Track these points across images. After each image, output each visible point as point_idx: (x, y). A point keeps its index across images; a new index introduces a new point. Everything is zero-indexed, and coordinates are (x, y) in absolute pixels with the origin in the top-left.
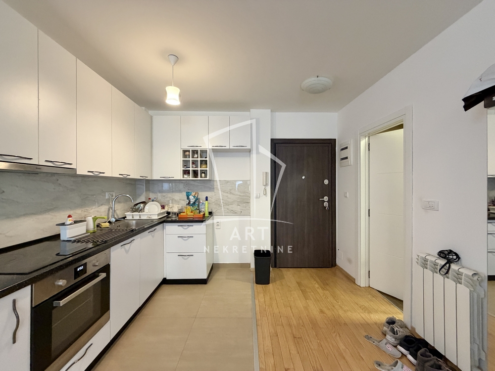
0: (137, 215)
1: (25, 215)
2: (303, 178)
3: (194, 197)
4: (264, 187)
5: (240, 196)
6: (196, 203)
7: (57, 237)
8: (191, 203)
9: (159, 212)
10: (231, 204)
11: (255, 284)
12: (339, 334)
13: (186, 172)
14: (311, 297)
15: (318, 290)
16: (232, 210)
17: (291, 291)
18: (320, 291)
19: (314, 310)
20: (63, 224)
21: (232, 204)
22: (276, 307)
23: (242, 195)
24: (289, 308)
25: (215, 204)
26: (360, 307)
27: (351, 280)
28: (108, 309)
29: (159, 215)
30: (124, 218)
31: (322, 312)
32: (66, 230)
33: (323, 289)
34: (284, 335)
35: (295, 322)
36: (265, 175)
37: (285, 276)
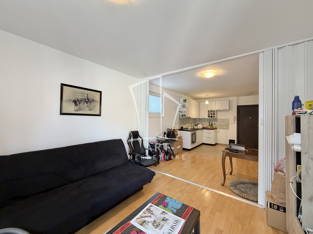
0: (197, 127)
2: (250, 118)
3: (211, 123)
4: (234, 121)
9: (202, 127)
13: (209, 116)
16: (223, 128)
23: (227, 123)
25: (218, 126)
36: (234, 117)
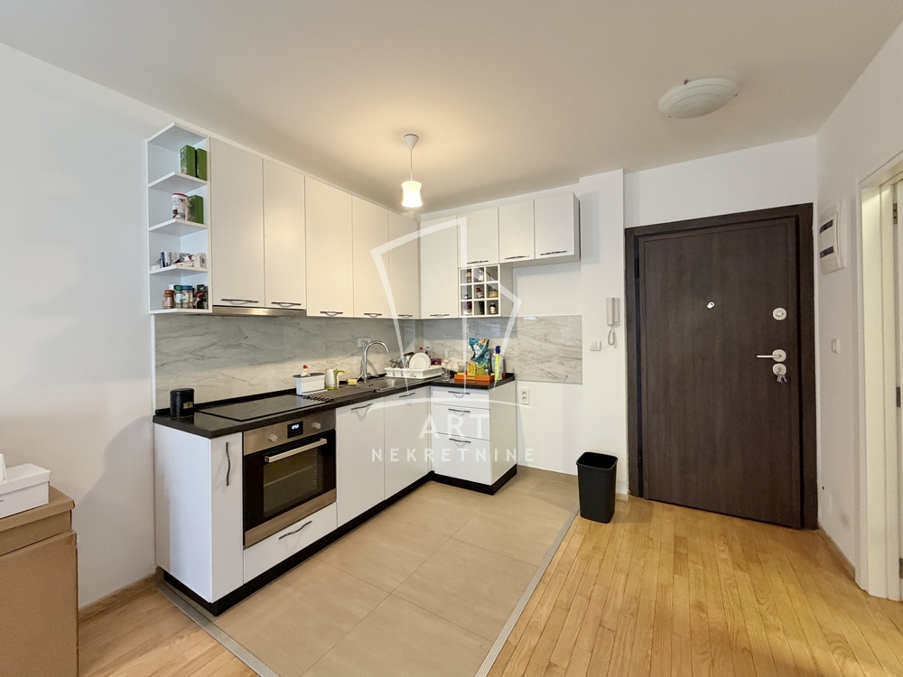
0: (398, 371)
1: (266, 363)
2: (710, 306)
3: (481, 346)
4: (609, 328)
5: (564, 345)
6: (485, 357)
7: (293, 392)
8: (477, 356)
9: (427, 369)
10: (547, 361)
11: (579, 516)
12: (713, 662)
14: (692, 571)
15: (722, 566)
16: (549, 373)
17: (649, 548)
18: (726, 569)
19: (682, 597)
20: (299, 376)
21: (549, 361)
22: (597, 565)
23: (569, 344)
24: (623, 577)
25: (519, 360)
26: (826, 636)
27: (845, 570)
28: (334, 487)
29: (425, 373)
30: (383, 375)
31: (700, 606)
32: (300, 382)
33: (738, 565)
34: (581, 613)
35: (620, 601)
36: (610, 305)
37: (654, 519)
